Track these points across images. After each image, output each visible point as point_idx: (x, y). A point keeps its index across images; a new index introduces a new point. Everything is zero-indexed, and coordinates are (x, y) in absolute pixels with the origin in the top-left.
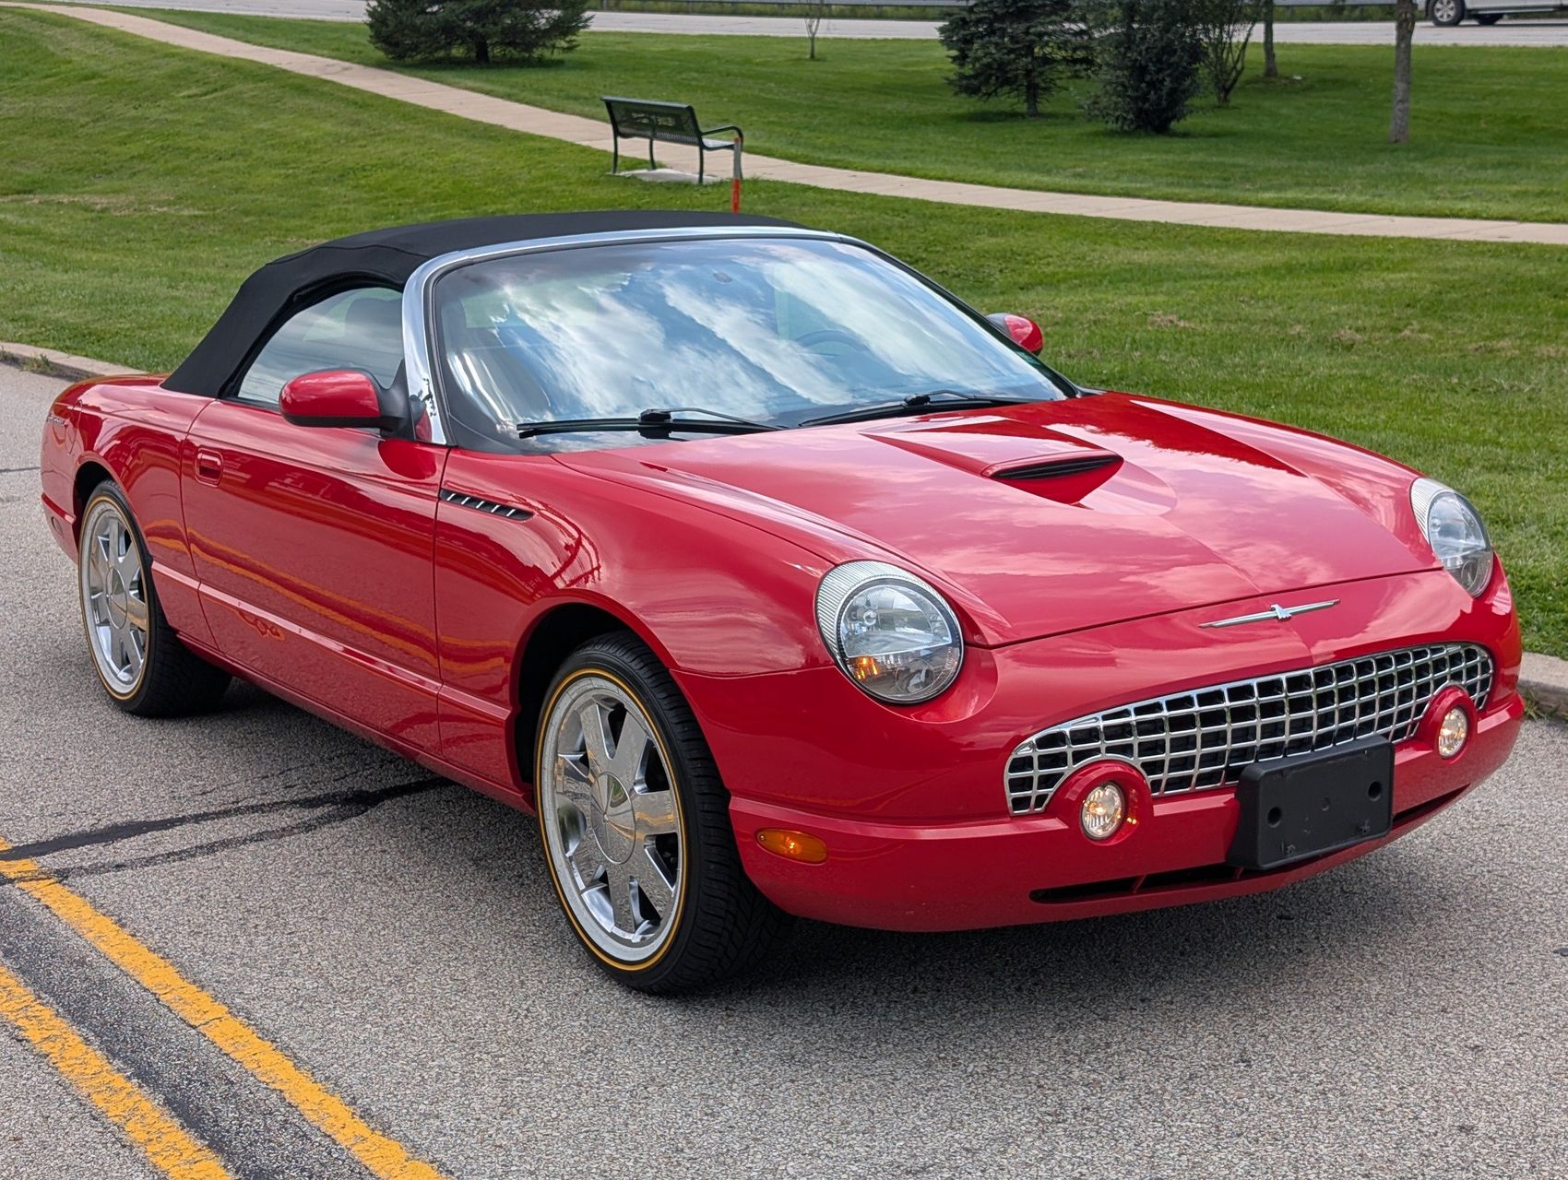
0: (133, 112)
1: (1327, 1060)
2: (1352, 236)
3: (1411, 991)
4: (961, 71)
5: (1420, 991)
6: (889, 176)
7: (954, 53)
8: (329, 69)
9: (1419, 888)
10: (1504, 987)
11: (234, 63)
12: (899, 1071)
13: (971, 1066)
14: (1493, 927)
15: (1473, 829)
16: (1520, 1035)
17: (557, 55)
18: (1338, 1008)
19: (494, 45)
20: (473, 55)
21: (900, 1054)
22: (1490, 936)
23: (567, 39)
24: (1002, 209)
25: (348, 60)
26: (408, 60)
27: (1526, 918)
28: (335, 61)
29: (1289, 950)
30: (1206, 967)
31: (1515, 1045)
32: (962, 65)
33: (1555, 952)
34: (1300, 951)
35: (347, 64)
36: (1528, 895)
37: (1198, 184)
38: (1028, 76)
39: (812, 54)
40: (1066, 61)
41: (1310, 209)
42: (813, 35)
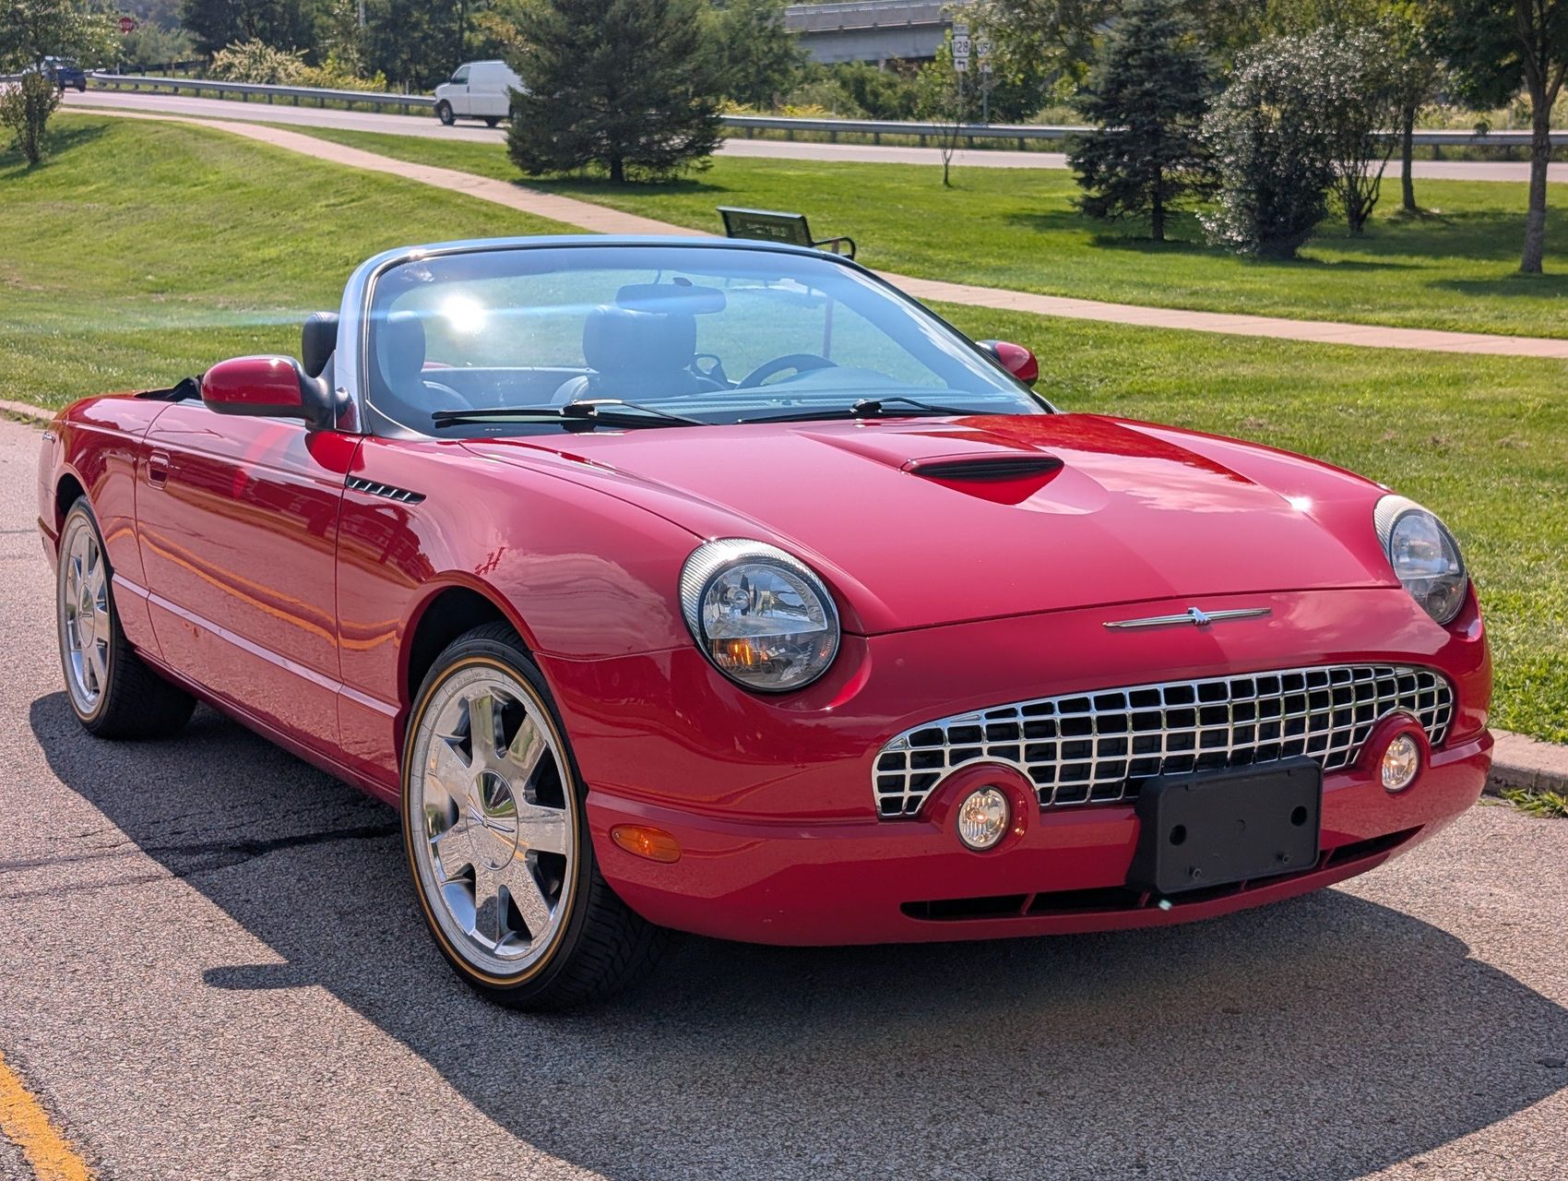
0: (270, 221)
1: (1238, 1169)
2: (1467, 354)
3: (1358, 1097)
4: (1087, 193)
5: (1369, 1099)
6: (1003, 291)
7: (1081, 175)
8: (465, 183)
9: (1395, 987)
10: (1469, 1098)
11: (373, 176)
12: (731, 1159)
13: (818, 1157)
14: (1472, 1032)
15: (1473, 927)
16: (1476, 1153)
17: (691, 175)
18: (1266, 1112)
19: (629, 164)
20: (608, 174)
21: (740, 1140)
22: (1466, 1041)
23: (701, 159)
24: (1111, 323)
25: (486, 176)
26: (542, 177)
27: (1513, 1024)
28: (473, 176)
29: (1226, 1045)
30: (1124, 1060)
31: (1468, 1164)
32: (1089, 188)
33: (1539, 1062)
34: (1239, 1048)
35: (483, 179)
36: (1521, 998)
37: (1316, 303)
38: (1157, 201)
39: (946, 181)
40: (1194, 186)
41: (1429, 328)
42: (946, 165)
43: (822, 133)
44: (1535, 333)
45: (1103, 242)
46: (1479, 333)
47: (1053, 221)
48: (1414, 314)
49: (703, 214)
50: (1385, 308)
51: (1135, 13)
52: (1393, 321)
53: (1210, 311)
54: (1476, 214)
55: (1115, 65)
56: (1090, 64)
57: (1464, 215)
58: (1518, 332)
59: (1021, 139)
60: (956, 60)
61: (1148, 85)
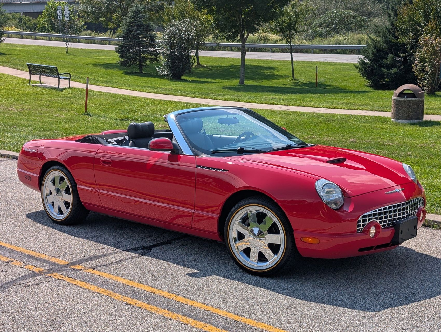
4: (121, 60)
7: (120, 55)
32: (122, 58)
37: (199, 94)
38: (140, 62)
39: (67, 52)
40: (149, 58)
41: (233, 101)
42: (67, 48)
43: (18, 35)
44: (261, 103)
45: (126, 73)
46: (247, 102)
47: (107, 66)
48: (227, 97)
49: (6, 62)
50: (219, 95)
51: (133, 12)
52: (224, 99)
53: (173, 95)
54: (215, 67)
55: (129, 26)
56: (111, 22)
57: (212, 67)
58: (256, 102)
59: (79, 39)
60: (59, 16)
61: (138, 32)
